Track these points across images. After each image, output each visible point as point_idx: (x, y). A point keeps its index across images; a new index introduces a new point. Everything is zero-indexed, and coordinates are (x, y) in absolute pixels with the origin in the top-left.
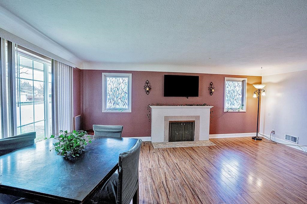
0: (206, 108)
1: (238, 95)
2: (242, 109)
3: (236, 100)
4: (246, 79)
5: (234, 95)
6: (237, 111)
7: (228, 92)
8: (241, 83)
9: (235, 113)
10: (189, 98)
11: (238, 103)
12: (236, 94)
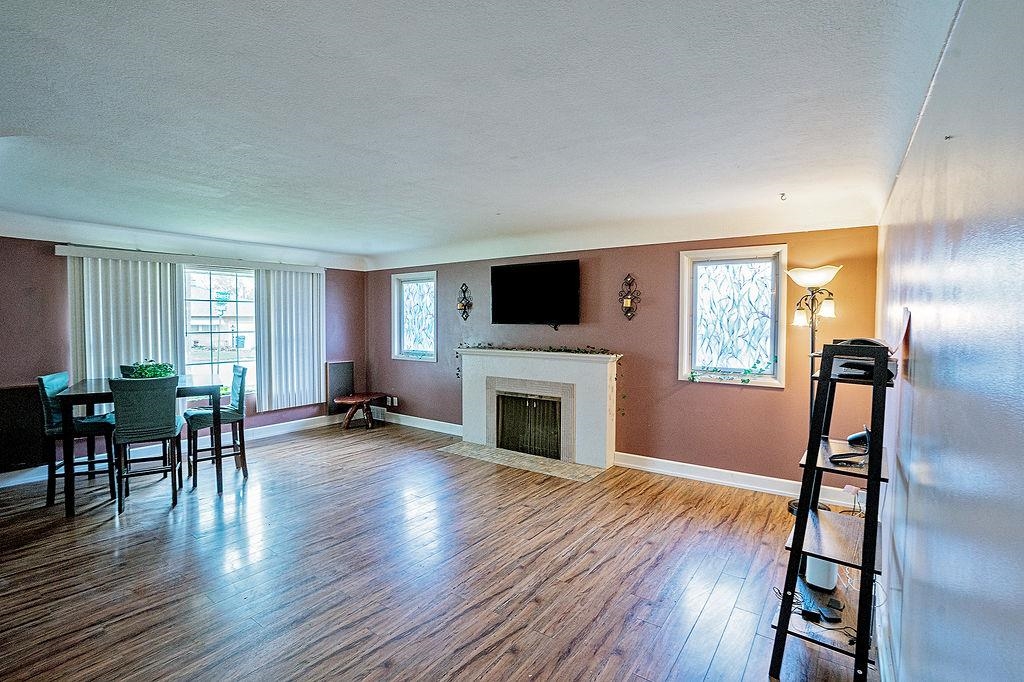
0: (593, 362)
1: (756, 316)
2: (774, 375)
3: (747, 338)
4: (783, 249)
5: (733, 318)
6: (738, 380)
7: (708, 308)
8: (767, 268)
9: (725, 388)
10: (560, 327)
11: (759, 349)
12: (743, 313)
